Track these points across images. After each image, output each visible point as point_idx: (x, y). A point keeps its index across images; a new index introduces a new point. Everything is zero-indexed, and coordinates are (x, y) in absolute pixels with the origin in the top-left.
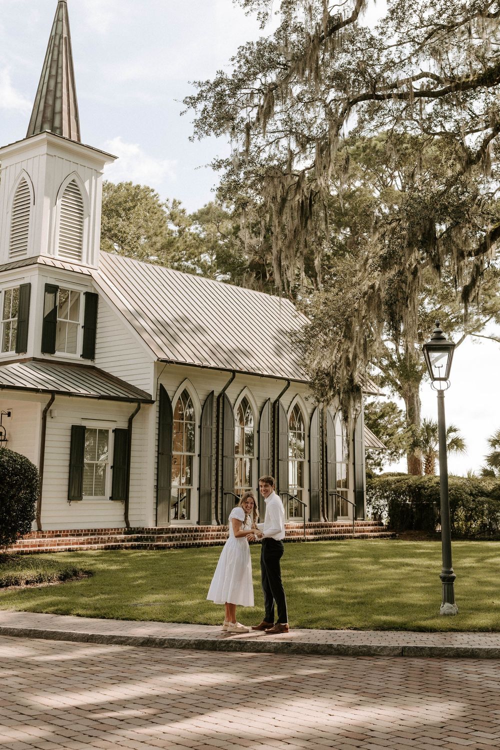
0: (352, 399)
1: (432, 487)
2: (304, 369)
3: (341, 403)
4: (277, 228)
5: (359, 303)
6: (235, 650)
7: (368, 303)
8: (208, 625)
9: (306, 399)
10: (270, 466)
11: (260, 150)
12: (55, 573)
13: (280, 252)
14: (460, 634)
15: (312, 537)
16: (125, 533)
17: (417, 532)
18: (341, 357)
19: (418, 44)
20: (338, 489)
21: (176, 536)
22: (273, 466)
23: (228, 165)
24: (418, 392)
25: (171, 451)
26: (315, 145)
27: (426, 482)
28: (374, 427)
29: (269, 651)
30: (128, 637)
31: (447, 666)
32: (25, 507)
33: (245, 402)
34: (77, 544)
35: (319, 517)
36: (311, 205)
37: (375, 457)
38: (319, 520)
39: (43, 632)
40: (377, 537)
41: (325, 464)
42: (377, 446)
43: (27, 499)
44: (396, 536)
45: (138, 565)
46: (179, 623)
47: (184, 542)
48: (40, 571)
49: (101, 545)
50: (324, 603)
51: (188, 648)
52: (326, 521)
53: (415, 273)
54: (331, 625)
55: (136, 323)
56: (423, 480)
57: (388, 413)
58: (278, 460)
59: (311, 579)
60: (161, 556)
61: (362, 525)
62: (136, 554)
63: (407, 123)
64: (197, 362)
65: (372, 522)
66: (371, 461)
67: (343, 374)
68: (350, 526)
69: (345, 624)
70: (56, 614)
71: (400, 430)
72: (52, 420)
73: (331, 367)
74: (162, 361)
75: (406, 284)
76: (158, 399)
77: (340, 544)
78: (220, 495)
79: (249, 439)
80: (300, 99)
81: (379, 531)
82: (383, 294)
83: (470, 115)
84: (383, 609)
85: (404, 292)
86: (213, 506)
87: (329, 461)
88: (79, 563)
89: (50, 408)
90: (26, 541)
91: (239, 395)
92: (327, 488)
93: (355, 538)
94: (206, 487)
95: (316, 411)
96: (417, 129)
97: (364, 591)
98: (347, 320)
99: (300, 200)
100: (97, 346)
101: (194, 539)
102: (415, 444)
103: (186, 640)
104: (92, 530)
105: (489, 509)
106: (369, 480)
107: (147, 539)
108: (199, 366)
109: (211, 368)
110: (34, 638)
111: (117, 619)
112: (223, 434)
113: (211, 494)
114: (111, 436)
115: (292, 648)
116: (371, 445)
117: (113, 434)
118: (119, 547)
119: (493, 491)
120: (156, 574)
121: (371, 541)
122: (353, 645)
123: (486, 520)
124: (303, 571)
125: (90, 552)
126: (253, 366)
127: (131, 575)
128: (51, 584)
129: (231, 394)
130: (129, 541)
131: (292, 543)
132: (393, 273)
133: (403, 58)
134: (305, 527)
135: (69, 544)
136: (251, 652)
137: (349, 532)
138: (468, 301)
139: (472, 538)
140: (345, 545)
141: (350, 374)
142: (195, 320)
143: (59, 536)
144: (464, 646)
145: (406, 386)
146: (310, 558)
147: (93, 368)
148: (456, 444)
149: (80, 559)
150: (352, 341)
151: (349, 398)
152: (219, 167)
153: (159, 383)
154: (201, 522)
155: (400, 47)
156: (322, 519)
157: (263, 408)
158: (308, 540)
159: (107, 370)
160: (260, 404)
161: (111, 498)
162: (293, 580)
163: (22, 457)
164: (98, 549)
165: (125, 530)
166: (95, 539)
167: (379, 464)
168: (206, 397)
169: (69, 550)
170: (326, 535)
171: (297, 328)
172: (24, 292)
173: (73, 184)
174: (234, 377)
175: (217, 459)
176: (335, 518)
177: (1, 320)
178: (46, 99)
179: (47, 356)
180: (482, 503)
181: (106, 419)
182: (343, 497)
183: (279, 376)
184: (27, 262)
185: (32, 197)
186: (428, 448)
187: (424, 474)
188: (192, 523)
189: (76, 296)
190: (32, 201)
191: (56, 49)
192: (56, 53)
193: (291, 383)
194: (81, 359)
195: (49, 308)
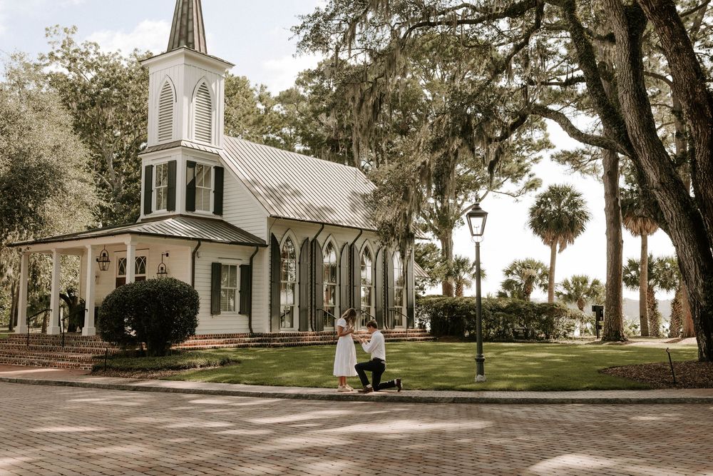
1: (462, 305)
2: (372, 221)
3: (400, 246)
4: (357, 121)
5: (414, 175)
7: (422, 175)
9: (375, 243)
10: (348, 290)
11: (343, 63)
12: (217, 361)
13: (358, 139)
14: (488, 392)
16: (250, 337)
17: (452, 336)
18: (399, 213)
20: (396, 307)
22: (350, 290)
24: (451, 235)
25: (279, 281)
26: (384, 59)
27: (458, 301)
28: (420, 261)
33: (330, 246)
34: (219, 343)
35: (382, 326)
36: (380, 104)
37: (419, 283)
38: (382, 328)
40: (423, 340)
41: (386, 289)
42: (422, 275)
44: (437, 339)
48: (209, 359)
49: (235, 345)
52: (387, 328)
53: (456, 154)
55: (253, 189)
56: (455, 300)
57: (429, 251)
58: (354, 286)
61: (412, 332)
62: (260, 350)
64: (297, 218)
67: (401, 225)
68: (404, 332)
71: (438, 264)
72: (199, 259)
73: (393, 220)
74: (273, 217)
75: (450, 162)
76: (270, 244)
78: (313, 311)
79: (333, 270)
81: (424, 336)
82: (432, 169)
85: (448, 168)
86: (309, 318)
87: (389, 287)
89: (197, 251)
91: (326, 240)
92: (388, 306)
93: (408, 341)
94: (304, 305)
95: (381, 251)
99: (373, 101)
100: (224, 205)
102: (449, 274)
104: (228, 335)
105: (504, 320)
106: (417, 300)
107: (265, 341)
108: (299, 221)
109: (307, 222)
112: (315, 268)
113: (307, 310)
114: (238, 270)
116: (418, 275)
117: (240, 268)
119: (507, 307)
121: (420, 342)
123: (502, 328)
126: (336, 219)
129: (321, 239)
130: (253, 342)
132: (440, 154)
135: (214, 344)
137: (403, 336)
138: (493, 172)
139: (491, 340)
141: (406, 225)
142: (294, 187)
143: (206, 338)
145: (444, 232)
147: (222, 221)
150: (408, 203)
151: (406, 242)
153: (271, 232)
154: (301, 329)
156: (384, 327)
157: (343, 249)
159: (232, 223)
160: (340, 247)
161: (240, 313)
164: (234, 347)
165: (250, 334)
166: (231, 340)
168: (303, 242)
169: (215, 348)
171: (368, 193)
172: (172, 166)
173: (204, 86)
174: (323, 227)
175: (311, 285)
176: (393, 327)
177: (154, 187)
178: (181, 21)
179: (190, 214)
180: (499, 316)
181: (235, 258)
182: (399, 312)
183: (355, 226)
184: (173, 145)
185: (174, 96)
186: (458, 277)
187: (455, 296)
188: (295, 330)
189: (208, 169)
190: (174, 99)
193: (363, 231)
194: (213, 215)
195: (190, 179)
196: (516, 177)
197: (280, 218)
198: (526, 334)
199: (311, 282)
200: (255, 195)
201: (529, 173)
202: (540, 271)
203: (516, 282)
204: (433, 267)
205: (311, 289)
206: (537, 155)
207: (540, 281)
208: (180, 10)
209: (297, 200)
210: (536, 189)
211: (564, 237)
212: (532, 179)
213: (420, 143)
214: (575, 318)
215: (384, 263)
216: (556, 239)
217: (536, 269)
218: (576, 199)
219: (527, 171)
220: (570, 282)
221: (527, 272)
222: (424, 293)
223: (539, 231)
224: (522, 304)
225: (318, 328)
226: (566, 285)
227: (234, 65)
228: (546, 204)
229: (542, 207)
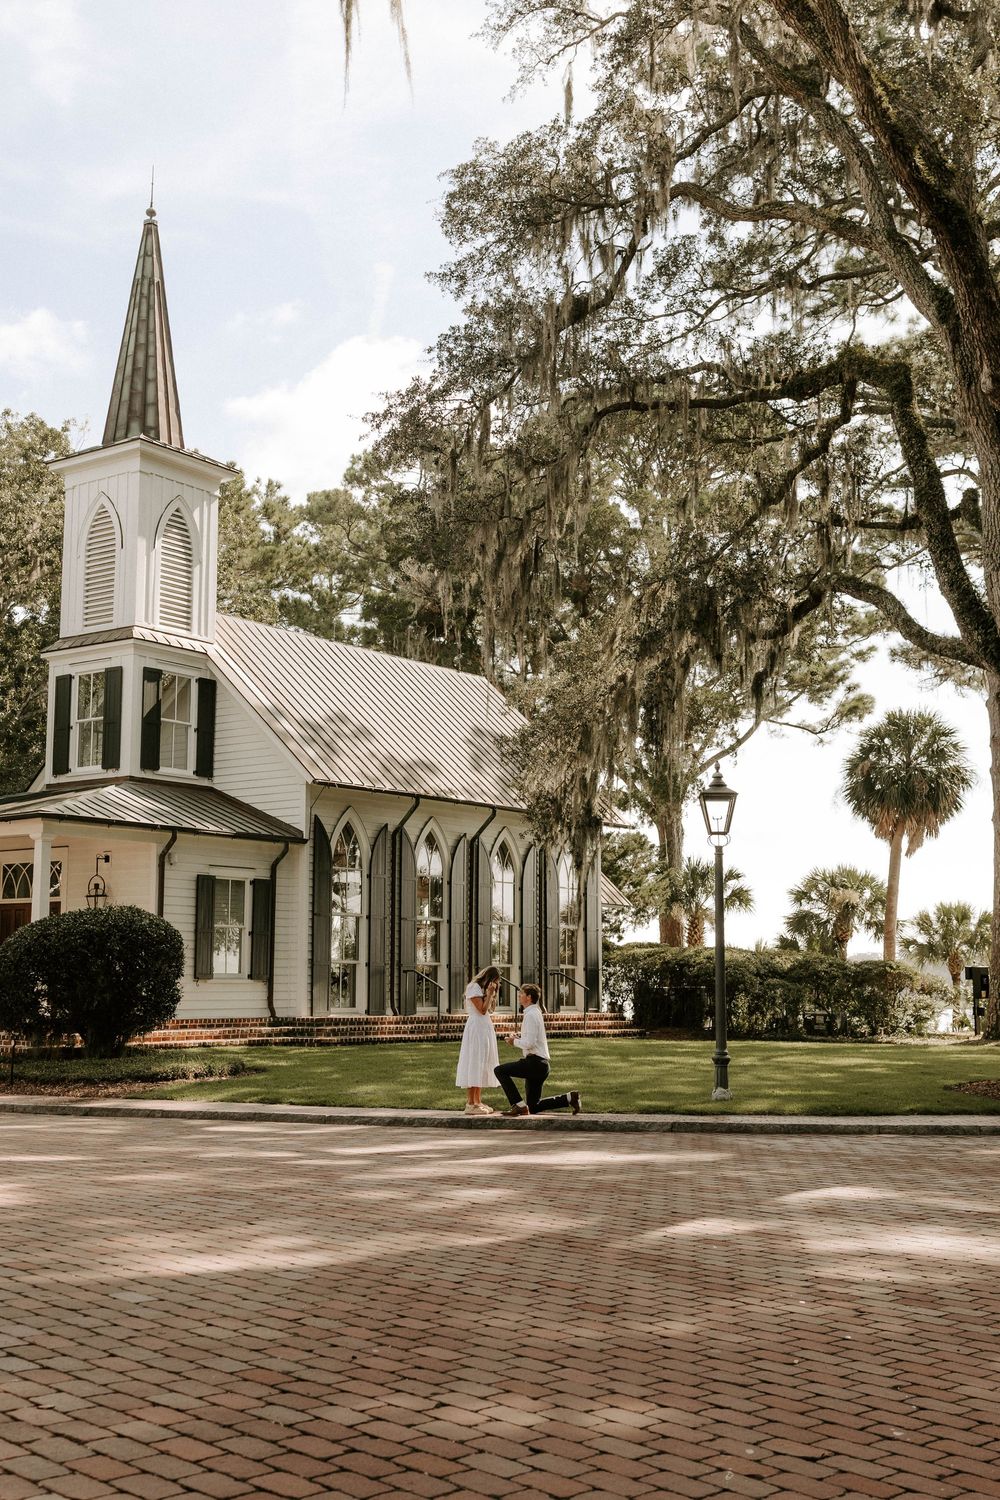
1: (699, 965)
2: (517, 792)
3: (573, 844)
5: (603, 701)
7: (617, 701)
9: (522, 836)
10: (466, 933)
14: (734, 1116)
16: (271, 1025)
17: (678, 1027)
18: (573, 776)
20: (562, 966)
21: (343, 1030)
22: (470, 932)
25: (330, 911)
26: (544, 470)
27: (691, 956)
29: (530, 1128)
33: (432, 840)
36: (537, 559)
40: (618, 1035)
41: (543, 929)
42: (618, 903)
44: (647, 1034)
47: (353, 1037)
53: (686, 666)
55: (276, 726)
56: (686, 953)
57: (633, 850)
58: (477, 924)
61: (596, 1019)
64: (367, 785)
65: (609, 1015)
67: (576, 800)
68: (579, 1019)
71: (651, 878)
72: (172, 868)
73: (559, 790)
74: (320, 783)
76: (312, 837)
78: (396, 974)
79: (436, 887)
81: (620, 1028)
82: (638, 689)
85: (669, 692)
86: (387, 988)
87: (549, 926)
89: (169, 852)
91: (423, 829)
92: (546, 964)
93: (587, 1036)
94: (377, 962)
95: (531, 851)
98: (584, 726)
99: (523, 555)
100: (217, 757)
101: (367, 1034)
102: (674, 898)
103: (438, 1119)
104: (227, 1020)
105: (783, 995)
106: (606, 953)
107: (302, 1033)
108: (370, 790)
109: (386, 792)
112: (400, 886)
113: (384, 971)
114: (249, 890)
116: (609, 900)
117: (252, 886)
119: (792, 969)
121: (611, 1042)
123: (779, 1013)
126: (443, 787)
129: (412, 829)
132: (655, 663)
136: (510, 1129)
137: (578, 1027)
138: (761, 695)
139: (758, 1036)
140: (575, 1044)
141: (586, 801)
142: (357, 718)
145: (663, 809)
147: (211, 790)
148: (738, 898)
151: (585, 836)
153: (313, 813)
154: (371, 1010)
157: (456, 848)
159: (232, 794)
160: (451, 842)
161: (250, 976)
165: (270, 1020)
166: (233, 1032)
167: (617, 930)
168: (377, 833)
171: (509, 734)
172: (112, 678)
173: (177, 513)
174: (417, 804)
175: (393, 921)
176: (557, 1008)
177: (74, 720)
178: (132, 381)
179: (149, 775)
180: (774, 987)
181: (242, 866)
182: (569, 977)
183: (481, 801)
184: (117, 635)
185: (118, 536)
186: (693, 906)
187: (686, 945)
188: (360, 1011)
189: (183, 685)
190: (118, 542)
191: (144, 301)
192: (144, 308)
193: (498, 811)
194: (195, 777)
195: (150, 704)
196: (819, 690)
197: (331, 784)
198: (830, 1025)
199: (392, 915)
200: (281, 736)
201: (848, 682)
202: (867, 894)
203: (817, 916)
204: (639, 884)
205: (393, 928)
206: (864, 645)
207: (868, 915)
208: (130, 361)
209: (363, 748)
210: (861, 717)
211: (919, 822)
212: (852, 696)
213: (614, 636)
214: (930, 993)
215: (540, 876)
216: (899, 827)
217: (860, 889)
218: (943, 741)
219: (843, 679)
220: (933, 918)
221: (841, 895)
222: (620, 938)
223: (864, 809)
224: (822, 962)
225: (404, 1008)
226: (924, 923)
228: (880, 750)
229: (872, 757)
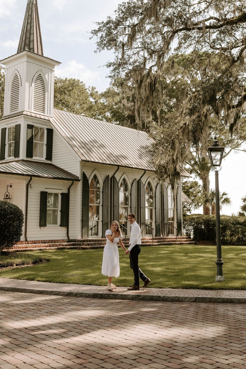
0: (176, 178)
1: (214, 220)
2: (152, 165)
3: (171, 181)
4: (138, 95)
5: (179, 132)
6: (112, 299)
7: (183, 132)
8: (101, 286)
9: (154, 179)
10: (136, 211)
11: (130, 57)
12: (31, 261)
13: (139, 107)
14: (225, 291)
15: (156, 244)
16: (67, 242)
17: (207, 241)
19: (209, 2)
20: (169, 221)
21: (91, 243)
22: (138, 211)
23: (114, 65)
24: (208, 176)
25: (88, 203)
26: (156, 54)
27: (211, 218)
28: (187, 192)
29: (129, 299)
30: (60, 292)
31: (217, 307)
32: (17, 230)
33: (124, 180)
34: (44, 247)
35: (160, 235)
36: (155, 84)
37: (187, 206)
38: (160, 236)
39: (19, 289)
40: (188, 244)
41: (163, 210)
42: (188, 201)
43: (17, 225)
44: (197, 243)
45: (71, 257)
46: (87, 285)
47: (95, 246)
48: (23, 259)
49: (55, 247)
50: (159, 275)
51: (89, 297)
52: (163, 236)
53: (206, 116)
54: (161, 286)
55: (71, 143)
56: (210, 217)
57: (194, 186)
58: (140, 208)
59: (154, 263)
60: (84, 252)
61: (180, 238)
62: (72, 252)
63: (203, 44)
64: (100, 161)
65: (185, 237)
66: (185, 209)
67: (171, 166)
68: (175, 239)
69: (167, 286)
70: (28, 280)
71: (200, 194)
72: (31, 189)
73: (166, 163)
74: (84, 161)
75: (202, 122)
76: (82, 179)
77: (170, 247)
80: (149, 32)
81: (189, 241)
82: (190, 127)
83: (234, 39)
84: (188, 278)
85: (200, 126)
87: (165, 208)
88: (44, 255)
89: (30, 183)
90: (20, 246)
91: (121, 177)
92: (164, 221)
93: (177, 244)
94: (105, 220)
95: (159, 184)
96: (208, 47)
97: (179, 269)
98: (172, 140)
99: (149, 81)
100: (53, 154)
101: (100, 245)
102: (207, 201)
103: (88, 293)
104: (51, 241)
105: (242, 231)
106: (184, 217)
107: (77, 245)
108: (101, 163)
109: (107, 164)
110: (15, 292)
111: (57, 283)
112: (114, 196)
113: (108, 224)
114: (60, 197)
115: (140, 297)
116: (185, 201)
117: (61, 195)
118: (64, 248)
119: (244, 222)
120: (79, 261)
121: (185, 246)
122: (171, 296)
123: (240, 236)
124: (150, 260)
125: (50, 251)
126: (128, 163)
127: (68, 262)
128: (29, 266)
129: (117, 176)
130: (69, 245)
131: (147, 247)
132: (195, 116)
133: (201, 10)
134: (153, 239)
135: (40, 247)
136: (120, 299)
137: (174, 241)
138: (233, 131)
139: (233, 244)
140: (172, 247)
141: (174, 166)
142: (100, 141)
143: (36, 243)
144: (226, 297)
145: (203, 173)
146: (154, 254)
147: (51, 164)
148: (226, 201)
149: (45, 254)
150: (175, 151)
151: (174, 178)
152: (110, 66)
153: (82, 171)
154: (103, 237)
155: (199, 5)
157: (133, 183)
158: (155, 245)
159: (58, 166)
160: (131, 181)
161: (60, 226)
162: (145, 264)
163: (15, 206)
164: (54, 249)
165: (67, 240)
166: (53, 245)
167: (189, 210)
168: (105, 178)
169: (40, 250)
170: (163, 243)
171: (149, 145)
172: (18, 127)
173: (40, 76)
174: (118, 168)
175: (111, 207)
176: (168, 235)
177: (7, 142)
178: (26, 34)
179: (29, 159)
180: (238, 228)
181: (57, 189)
182: (172, 225)
183: (140, 168)
184: (18, 114)
185: (20, 83)
186: (213, 203)
187: (211, 215)
188: (100, 237)
189: (42, 131)
191: (30, 9)
192: (30, 11)
193: (146, 171)
194: (46, 160)
195: (30, 136)
197: (88, 161)
199: (111, 204)
200: (72, 146)
204: (196, 196)
205: (111, 209)
208: (25, 28)
213: (183, 111)
215: (161, 192)
222: (190, 213)
227: (61, 63)
